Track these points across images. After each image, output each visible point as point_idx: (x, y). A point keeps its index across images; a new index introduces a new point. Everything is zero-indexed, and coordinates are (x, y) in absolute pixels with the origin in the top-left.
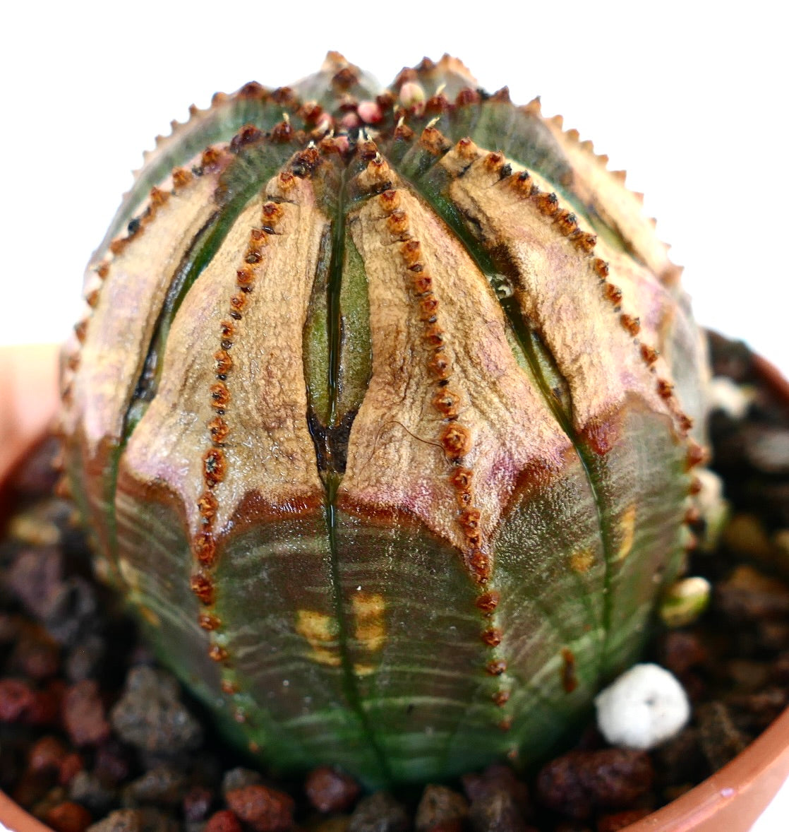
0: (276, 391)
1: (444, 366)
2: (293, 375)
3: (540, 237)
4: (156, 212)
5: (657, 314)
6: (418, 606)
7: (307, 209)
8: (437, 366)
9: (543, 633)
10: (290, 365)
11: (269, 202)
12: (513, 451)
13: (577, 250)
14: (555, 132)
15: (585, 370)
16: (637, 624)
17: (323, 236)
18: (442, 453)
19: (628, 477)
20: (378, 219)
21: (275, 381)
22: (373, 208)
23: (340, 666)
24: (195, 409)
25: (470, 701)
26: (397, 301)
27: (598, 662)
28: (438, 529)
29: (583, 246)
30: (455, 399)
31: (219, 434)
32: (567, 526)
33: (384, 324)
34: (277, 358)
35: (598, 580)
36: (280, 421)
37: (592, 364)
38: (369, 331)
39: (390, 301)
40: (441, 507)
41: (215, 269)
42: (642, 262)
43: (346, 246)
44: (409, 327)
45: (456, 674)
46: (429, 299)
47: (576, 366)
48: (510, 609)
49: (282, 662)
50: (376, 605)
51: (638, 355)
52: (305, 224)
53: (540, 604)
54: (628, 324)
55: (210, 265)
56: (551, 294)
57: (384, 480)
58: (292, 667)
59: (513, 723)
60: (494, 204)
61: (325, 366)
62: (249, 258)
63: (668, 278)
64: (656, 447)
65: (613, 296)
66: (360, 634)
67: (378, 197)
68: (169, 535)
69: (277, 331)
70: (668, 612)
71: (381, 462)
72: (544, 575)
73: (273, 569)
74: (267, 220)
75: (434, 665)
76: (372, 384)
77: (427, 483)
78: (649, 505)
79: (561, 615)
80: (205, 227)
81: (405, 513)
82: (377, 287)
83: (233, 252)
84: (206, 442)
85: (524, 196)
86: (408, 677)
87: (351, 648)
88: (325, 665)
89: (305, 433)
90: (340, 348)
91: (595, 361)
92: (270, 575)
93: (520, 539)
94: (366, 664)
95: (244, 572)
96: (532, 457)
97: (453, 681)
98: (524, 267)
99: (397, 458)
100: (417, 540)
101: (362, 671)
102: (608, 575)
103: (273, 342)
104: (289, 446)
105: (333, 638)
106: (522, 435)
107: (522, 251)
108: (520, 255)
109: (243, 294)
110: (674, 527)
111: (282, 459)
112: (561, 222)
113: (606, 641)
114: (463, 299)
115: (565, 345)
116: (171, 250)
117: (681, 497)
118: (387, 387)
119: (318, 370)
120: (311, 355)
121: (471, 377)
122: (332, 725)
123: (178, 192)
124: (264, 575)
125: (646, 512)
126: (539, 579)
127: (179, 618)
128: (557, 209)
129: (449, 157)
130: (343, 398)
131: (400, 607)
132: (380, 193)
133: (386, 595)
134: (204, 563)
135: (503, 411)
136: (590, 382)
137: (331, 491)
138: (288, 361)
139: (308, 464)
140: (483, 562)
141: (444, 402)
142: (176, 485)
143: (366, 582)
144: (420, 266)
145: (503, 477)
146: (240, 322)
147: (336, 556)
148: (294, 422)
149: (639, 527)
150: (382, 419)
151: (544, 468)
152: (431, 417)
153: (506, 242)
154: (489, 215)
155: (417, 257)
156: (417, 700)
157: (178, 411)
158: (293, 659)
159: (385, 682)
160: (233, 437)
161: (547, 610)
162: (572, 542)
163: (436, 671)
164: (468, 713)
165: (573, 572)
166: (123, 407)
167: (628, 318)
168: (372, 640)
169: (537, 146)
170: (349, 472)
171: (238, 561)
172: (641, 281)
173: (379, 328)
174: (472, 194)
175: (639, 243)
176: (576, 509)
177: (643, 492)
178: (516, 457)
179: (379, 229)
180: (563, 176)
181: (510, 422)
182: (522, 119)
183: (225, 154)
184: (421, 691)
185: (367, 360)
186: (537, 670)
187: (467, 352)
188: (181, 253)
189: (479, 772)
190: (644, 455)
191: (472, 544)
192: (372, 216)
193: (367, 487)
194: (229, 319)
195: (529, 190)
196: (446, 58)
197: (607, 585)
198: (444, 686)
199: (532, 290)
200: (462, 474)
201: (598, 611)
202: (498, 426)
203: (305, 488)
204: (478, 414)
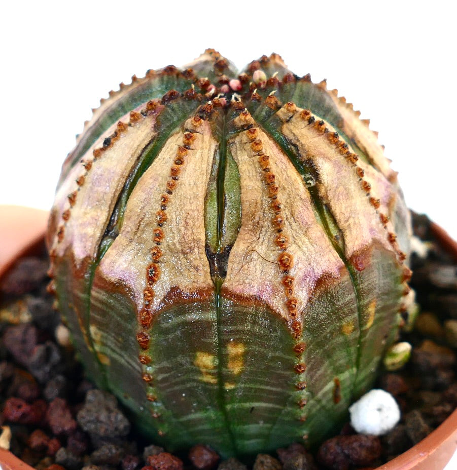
0: (189, 233)
1: (281, 221)
2: (199, 224)
3: (329, 155)
4: (120, 134)
5: (388, 198)
6: (262, 350)
7: (207, 137)
8: (277, 221)
9: (325, 368)
10: (198, 219)
11: (187, 133)
12: (315, 268)
13: (348, 163)
14: (334, 98)
15: (352, 226)
16: (372, 368)
17: (215, 151)
18: (278, 268)
19: (373, 284)
20: (246, 143)
21: (189, 227)
22: (243, 137)
23: (216, 384)
24: (143, 242)
25: (285, 405)
26: (256, 187)
27: (352, 387)
28: (274, 308)
29: (351, 161)
30: (286, 239)
31: (156, 256)
32: (341, 308)
33: (250, 198)
34: (191, 216)
35: (355, 339)
36: (191, 249)
37: (355, 223)
38: (240, 202)
39: (253, 187)
40: (277, 297)
41: (156, 167)
42: (379, 170)
43: (227, 157)
44: (262, 201)
45: (279, 389)
46: (274, 186)
47: (347, 224)
48: (310, 353)
49: (183, 382)
50: (240, 349)
51: (378, 220)
52: (206, 144)
53: (325, 351)
54: (374, 203)
55: (152, 165)
56: (335, 185)
57: (247, 281)
58: (188, 385)
59: (307, 418)
60: (305, 137)
61: (216, 220)
62: (177, 162)
63: (392, 178)
64: (387, 268)
65: (366, 187)
66: (230, 365)
67: (246, 131)
68: (125, 311)
69: (192, 201)
70: (389, 361)
71: (246, 272)
72: (328, 335)
73: (183, 330)
74: (187, 142)
75: (267, 384)
76: (241, 230)
77: (270, 284)
78: (382, 299)
79: (335, 358)
80: (149, 144)
81: (257, 300)
82: (245, 179)
83: (166, 158)
84: (148, 260)
85: (321, 133)
86: (253, 391)
87: (224, 373)
88: (208, 383)
89: (204, 256)
90: (224, 211)
91: (357, 221)
92: (182, 333)
93: (317, 314)
94: (231, 383)
95: (167, 331)
96: (324, 271)
97: (276, 393)
98: (321, 171)
99: (254, 270)
100: (264, 314)
101: (229, 387)
102: (360, 337)
103: (188, 207)
104: (195, 263)
105: (215, 368)
106: (320, 259)
107: (320, 162)
108: (319, 165)
109: (174, 181)
110: (394, 314)
111: (191, 270)
112: (340, 148)
113: (357, 375)
114: (290, 187)
115: (341, 213)
116: (130, 156)
117: (398, 297)
118: (250, 232)
119: (212, 222)
120: (208, 214)
121: (294, 228)
122: (208, 419)
123: (132, 124)
124: (178, 333)
125: (380, 304)
126: (325, 337)
127: (124, 359)
128: (338, 141)
129: (281, 112)
130: (225, 238)
131: (252, 351)
132: (246, 130)
133: (246, 344)
134: (144, 326)
135: (310, 246)
136: (354, 232)
137: (218, 287)
138: (197, 217)
139: (206, 272)
140: (298, 326)
141: (280, 240)
142: (131, 283)
143: (236, 336)
144: (268, 169)
145: (309, 281)
146: (172, 195)
147: (220, 322)
148: (198, 250)
149: (377, 311)
150: (247, 249)
151: (331, 277)
152: (273, 248)
153: (312, 158)
154: (303, 143)
155: (267, 164)
156: (256, 404)
157: (133, 243)
158: (190, 380)
159: (240, 394)
160: (165, 258)
161: (328, 355)
162: (343, 318)
163: (268, 388)
164: (283, 412)
165: (343, 334)
166: (98, 240)
167: (374, 200)
168: (236, 368)
169: (325, 106)
170: (228, 277)
171: (164, 325)
172: (379, 180)
173: (246, 201)
174: (294, 132)
175: (377, 159)
176: (347, 299)
177: (380, 292)
178: (316, 271)
179: (246, 148)
180: (338, 122)
181: (314, 252)
182: (317, 91)
183: (159, 105)
184: (259, 399)
185: (239, 218)
186: (321, 389)
187: (292, 215)
188: (135, 158)
189: (286, 448)
190: (381, 272)
191: (292, 317)
192: (243, 142)
193: (238, 285)
194: (166, 194)
195: (323, 130)
196: (274, 55)
197: (359, 343)
198: (272, 397)
199: (325, 183)
200: (289, 279)
201: (354, 357)
202: (307, 254)
203: (204, 285)
204: (297, 248)
